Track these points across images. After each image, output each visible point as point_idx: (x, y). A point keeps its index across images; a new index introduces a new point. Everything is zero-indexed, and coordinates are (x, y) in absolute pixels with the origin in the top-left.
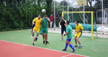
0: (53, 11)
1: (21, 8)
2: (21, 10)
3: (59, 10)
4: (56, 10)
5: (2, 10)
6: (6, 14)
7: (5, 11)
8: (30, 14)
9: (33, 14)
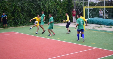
0: (73, 6)
1: (43, 3)
2: (42, 5)
3: (79, 5)
4: (76, 4)
5: (24, 5)
6: (27, 9)
7: (27, 6)
8: (51, 9)
9: (53, 9)
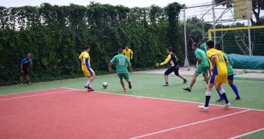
0: (181, 32)
1: (119, 29)
2: (117, 33)
3: (194, 30)
4: (187, 29)
5: (81, 34)
6: (89, 41)
7: (86, 36)
8: (136, 41)
9: (141, 41)
